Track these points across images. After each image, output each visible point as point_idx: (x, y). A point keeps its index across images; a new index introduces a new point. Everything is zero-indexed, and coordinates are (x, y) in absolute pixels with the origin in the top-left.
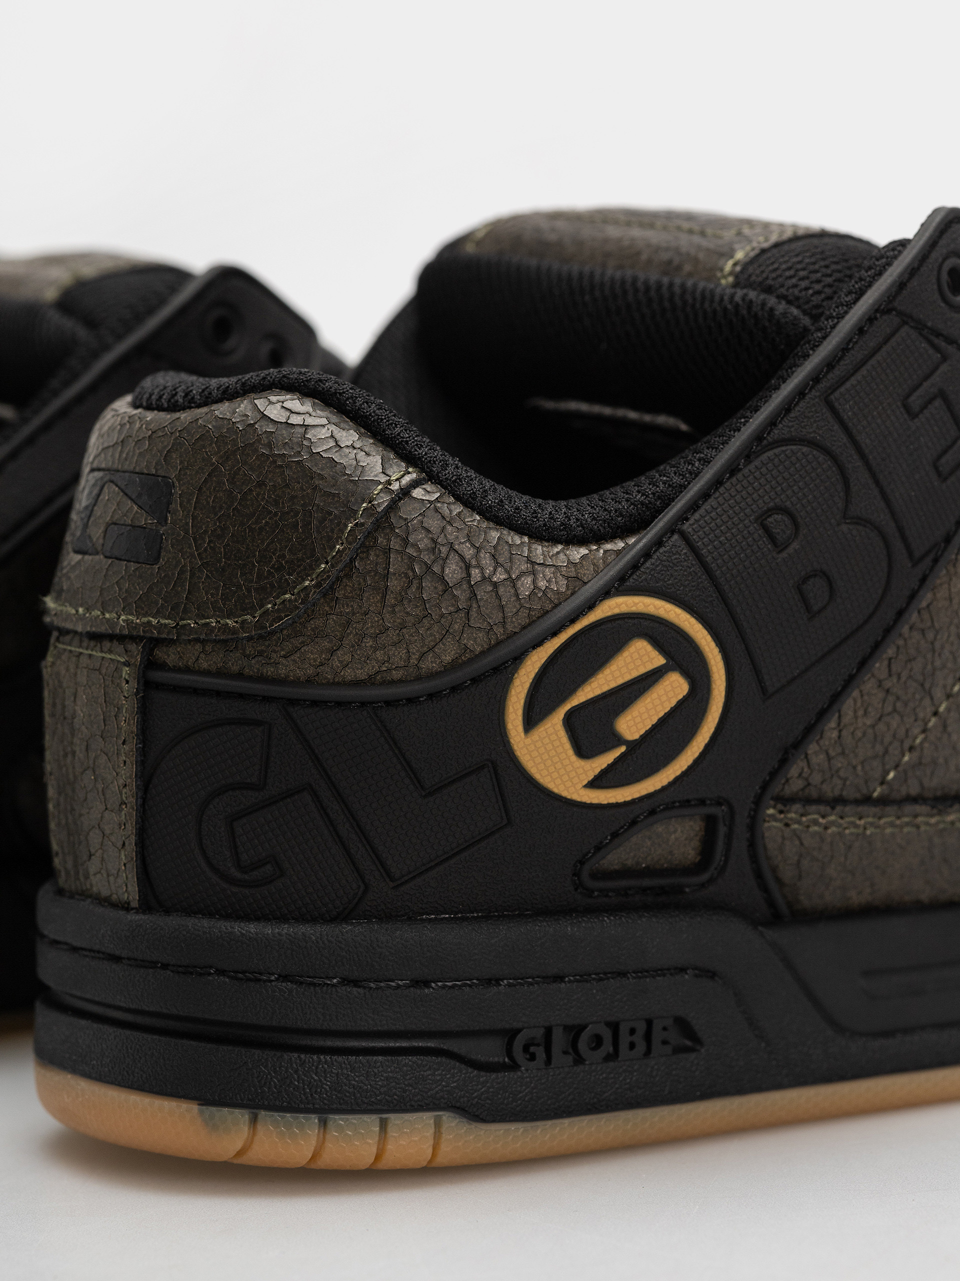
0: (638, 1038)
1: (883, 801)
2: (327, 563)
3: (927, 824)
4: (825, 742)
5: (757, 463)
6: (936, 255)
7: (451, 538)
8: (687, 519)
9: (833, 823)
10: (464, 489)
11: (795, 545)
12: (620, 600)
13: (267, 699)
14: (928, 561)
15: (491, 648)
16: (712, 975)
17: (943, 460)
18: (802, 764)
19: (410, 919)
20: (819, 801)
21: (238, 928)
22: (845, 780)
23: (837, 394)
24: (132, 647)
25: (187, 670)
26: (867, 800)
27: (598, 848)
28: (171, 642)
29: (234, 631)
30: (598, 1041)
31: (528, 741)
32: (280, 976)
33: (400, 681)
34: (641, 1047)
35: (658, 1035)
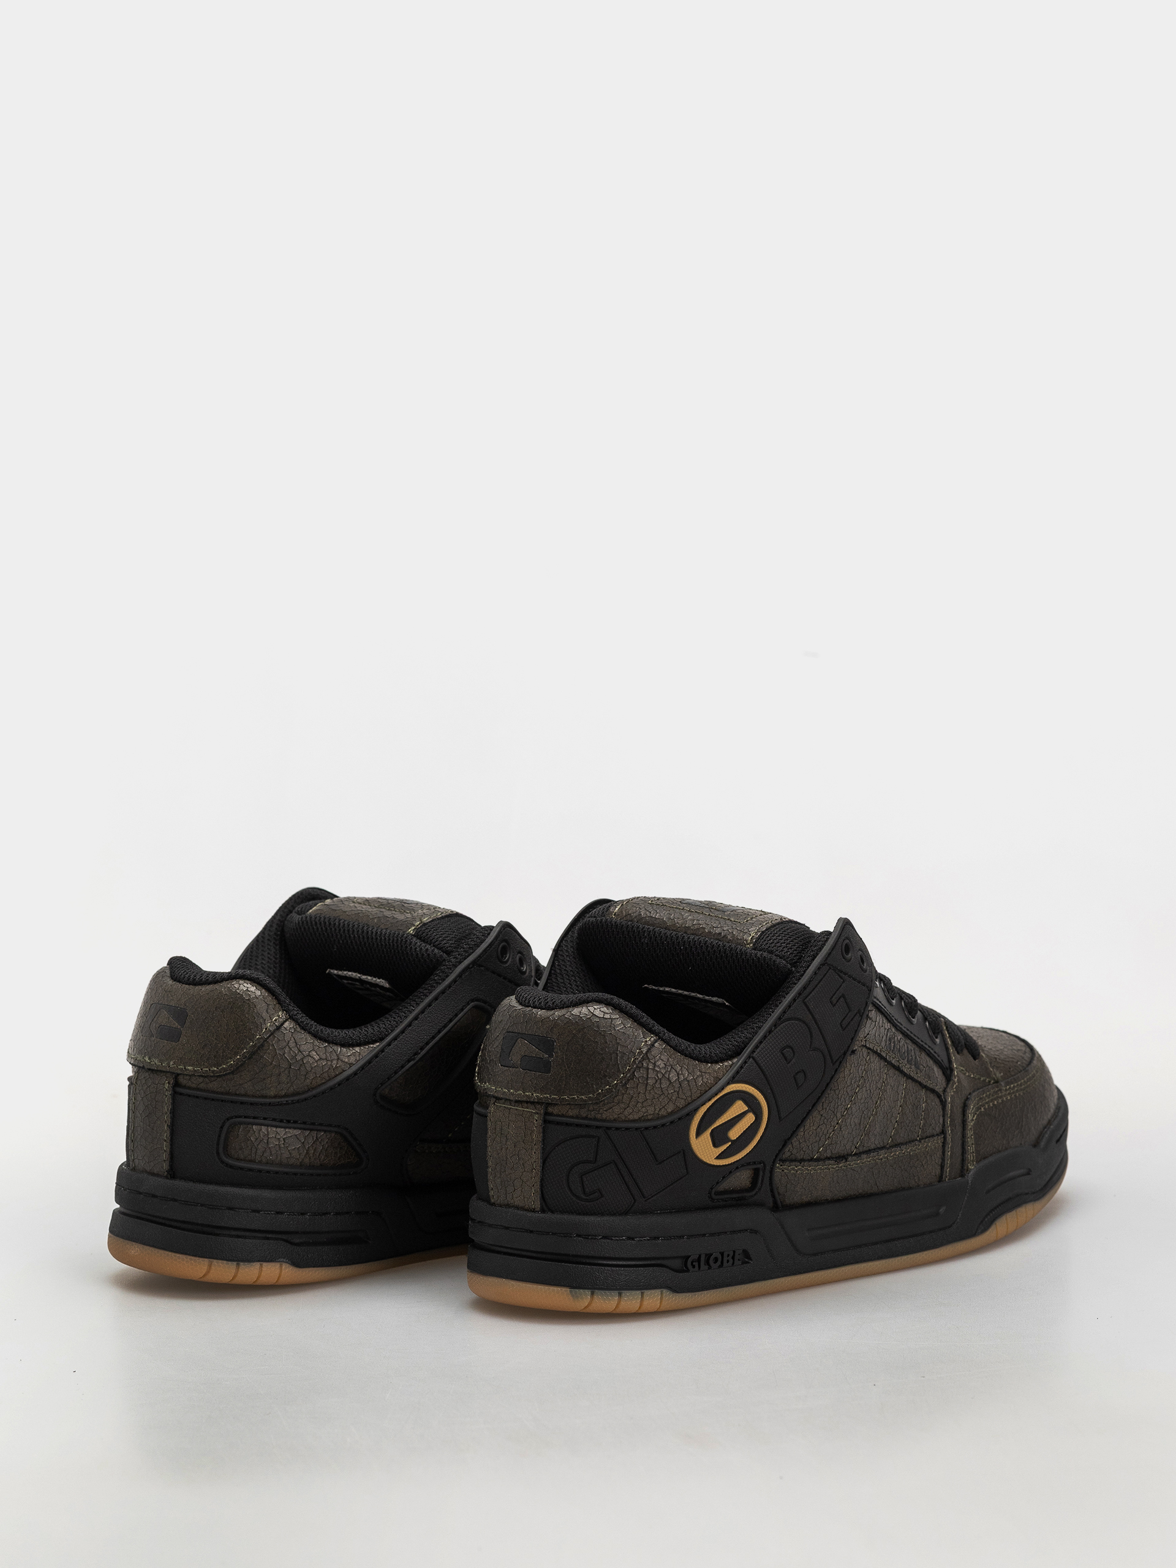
0: (730, 1258)
1: (818, 1160)
2: (624, 1074)
3: (832, 1168)
4: (799, 1137)
5: (779, 1028)
6: (841, 940)
7: (671, 1063)
8: (755, 1052)
9: (799, 1169)
10: (673, 1043)
11: (794, 1060)
12: (733, 1085)
13: (597, 1127)
14: (837, 1063)
15: (686, 1106)
16: (756, 1232)
17: (844, 1022)
18: (790, 1146)
19: (651, 1213)
20: (795, 1160)
21: (586, 1218)
22: (805, 1152)
23: (807, 999)
24: (538, 1106)
25: (563, 1116)
26: (812, 1160)
27: (718, 1183)
28: (556, 1105)
29: (585, 1101)
30: (716, 1260)
31: (697, 1142)
32: (603, 1237)
33: (651, 1119)
34: (731, 1261)
35: (737, 1256)
